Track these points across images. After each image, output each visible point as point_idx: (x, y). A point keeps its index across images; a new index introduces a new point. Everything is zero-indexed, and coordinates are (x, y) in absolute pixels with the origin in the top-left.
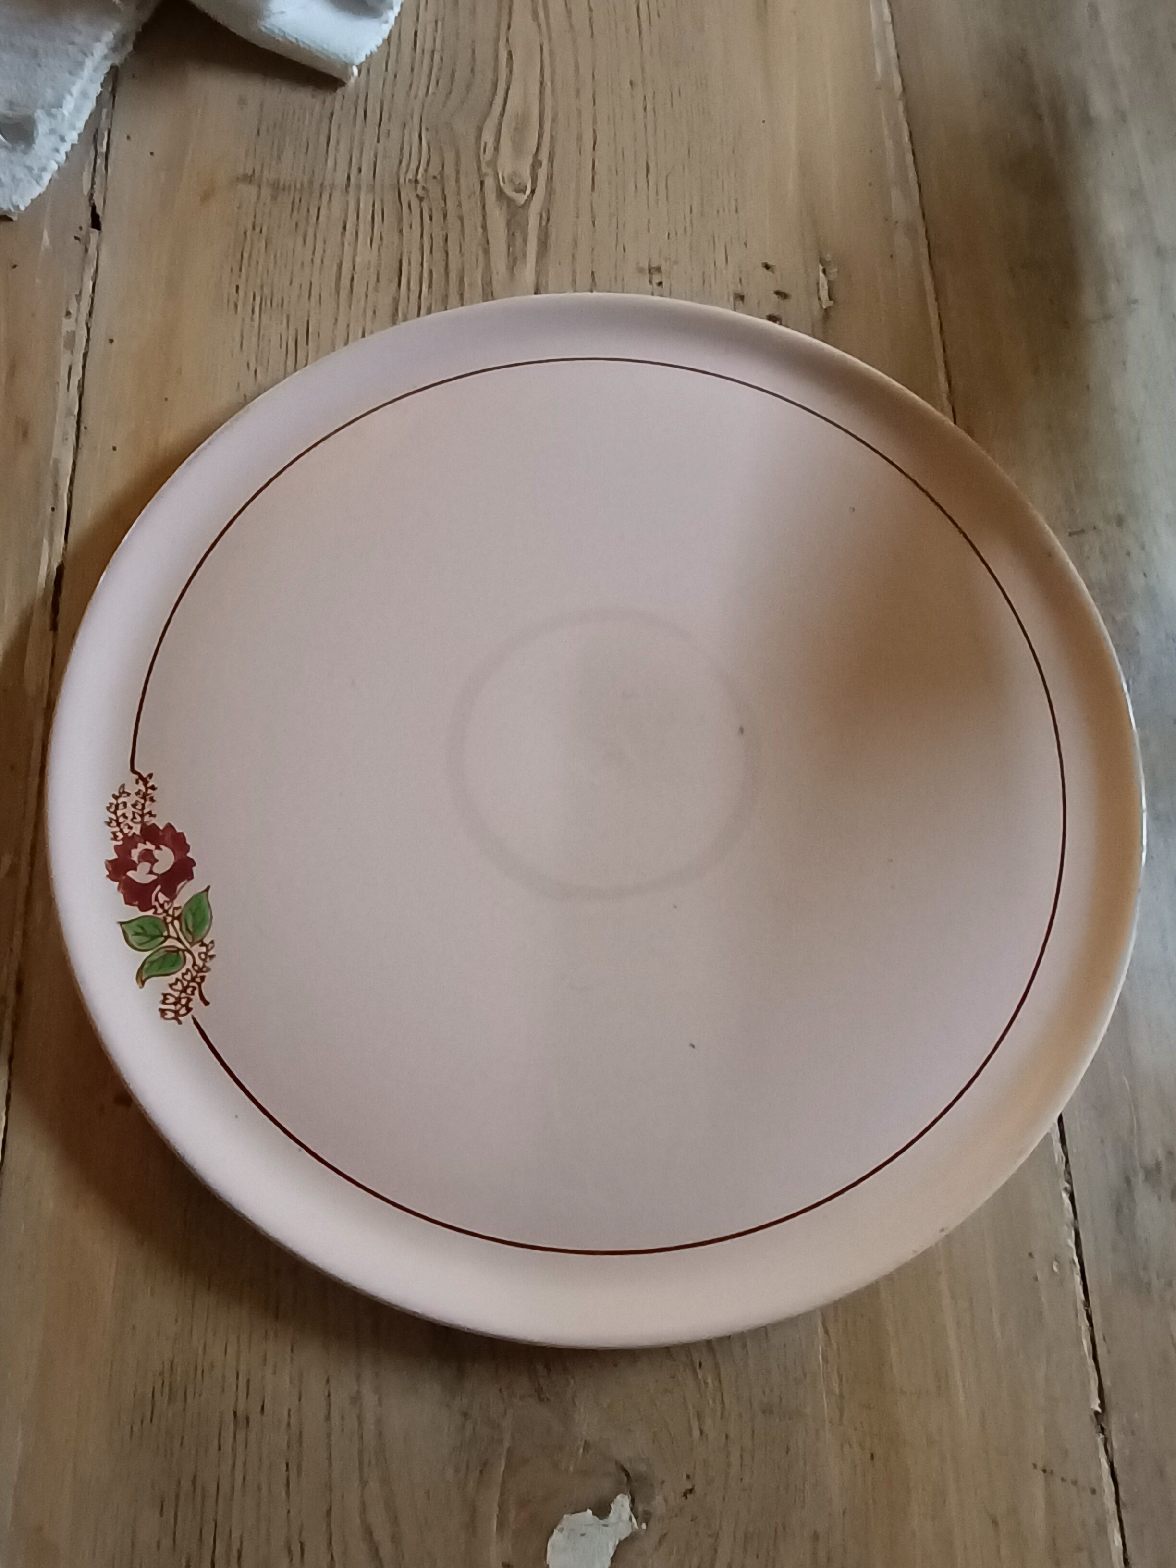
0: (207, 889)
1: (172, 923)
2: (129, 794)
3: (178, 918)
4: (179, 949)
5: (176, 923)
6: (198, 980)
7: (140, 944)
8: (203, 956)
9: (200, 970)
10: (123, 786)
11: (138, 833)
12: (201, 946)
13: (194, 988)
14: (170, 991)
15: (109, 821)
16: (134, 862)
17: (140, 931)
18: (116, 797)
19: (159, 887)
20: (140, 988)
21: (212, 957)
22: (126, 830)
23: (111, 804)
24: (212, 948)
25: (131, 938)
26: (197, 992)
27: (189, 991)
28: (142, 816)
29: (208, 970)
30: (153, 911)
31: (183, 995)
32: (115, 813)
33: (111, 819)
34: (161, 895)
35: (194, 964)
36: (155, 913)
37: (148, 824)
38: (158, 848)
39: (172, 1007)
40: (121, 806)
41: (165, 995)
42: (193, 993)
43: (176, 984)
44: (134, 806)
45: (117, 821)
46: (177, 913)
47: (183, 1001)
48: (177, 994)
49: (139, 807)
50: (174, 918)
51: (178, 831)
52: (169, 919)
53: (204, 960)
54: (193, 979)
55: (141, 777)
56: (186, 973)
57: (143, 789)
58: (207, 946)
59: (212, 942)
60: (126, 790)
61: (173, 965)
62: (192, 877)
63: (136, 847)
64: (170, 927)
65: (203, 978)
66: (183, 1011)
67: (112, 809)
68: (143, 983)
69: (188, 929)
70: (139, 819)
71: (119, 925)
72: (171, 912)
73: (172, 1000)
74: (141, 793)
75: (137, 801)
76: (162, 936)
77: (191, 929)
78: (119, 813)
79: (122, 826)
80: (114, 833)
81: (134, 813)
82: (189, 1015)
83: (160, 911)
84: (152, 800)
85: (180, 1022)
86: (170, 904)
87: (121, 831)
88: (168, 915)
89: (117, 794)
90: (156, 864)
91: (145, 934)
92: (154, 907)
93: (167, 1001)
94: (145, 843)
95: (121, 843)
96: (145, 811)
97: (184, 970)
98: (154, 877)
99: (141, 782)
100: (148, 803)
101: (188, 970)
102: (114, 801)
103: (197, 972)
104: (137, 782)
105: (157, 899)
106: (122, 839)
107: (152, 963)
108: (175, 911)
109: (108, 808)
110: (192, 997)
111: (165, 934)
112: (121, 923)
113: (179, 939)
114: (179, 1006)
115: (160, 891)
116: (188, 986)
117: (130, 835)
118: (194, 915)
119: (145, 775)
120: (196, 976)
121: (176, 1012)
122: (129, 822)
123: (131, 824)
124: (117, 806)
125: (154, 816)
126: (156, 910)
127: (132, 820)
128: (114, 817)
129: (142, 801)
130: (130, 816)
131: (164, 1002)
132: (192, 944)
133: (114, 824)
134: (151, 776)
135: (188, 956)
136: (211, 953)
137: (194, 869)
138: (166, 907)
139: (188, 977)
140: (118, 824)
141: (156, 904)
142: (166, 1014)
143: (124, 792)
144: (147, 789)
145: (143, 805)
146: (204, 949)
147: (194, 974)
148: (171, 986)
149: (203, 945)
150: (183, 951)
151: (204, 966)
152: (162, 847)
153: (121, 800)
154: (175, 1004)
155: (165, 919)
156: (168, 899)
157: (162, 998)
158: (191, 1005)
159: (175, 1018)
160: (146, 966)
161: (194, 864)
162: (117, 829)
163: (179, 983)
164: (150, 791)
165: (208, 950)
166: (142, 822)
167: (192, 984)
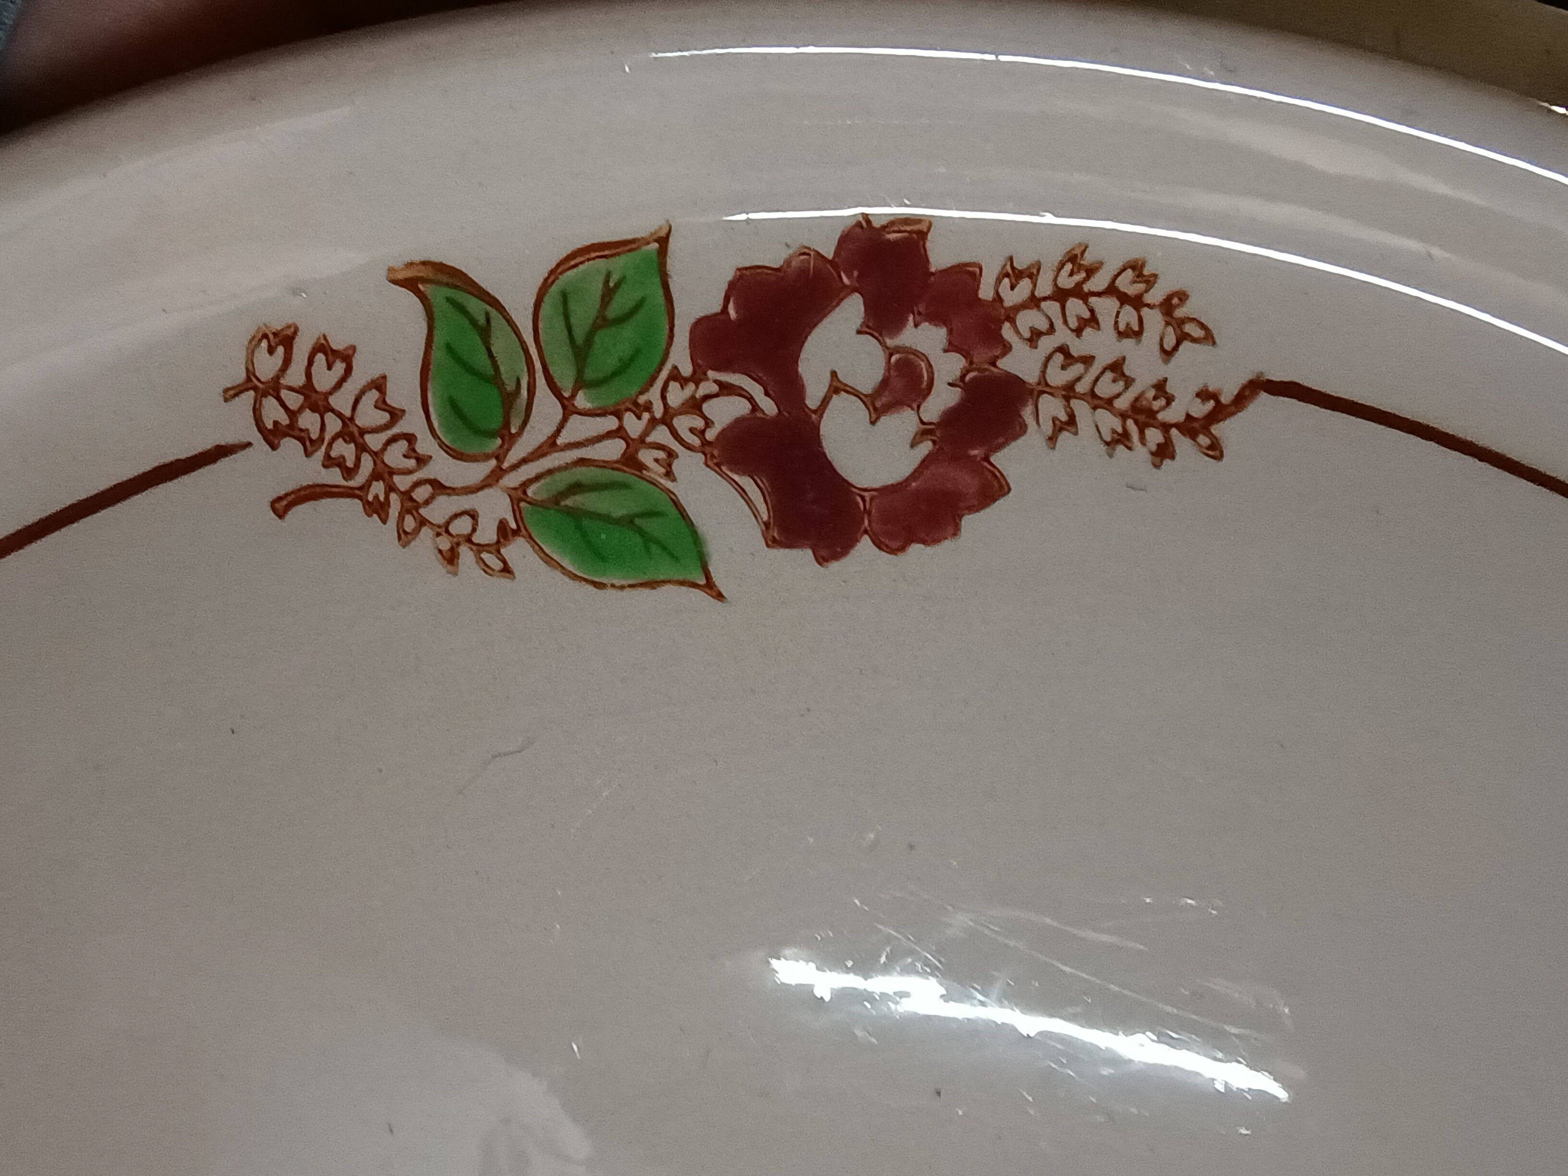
0: (710, 587)
1: (619, 433)
2: (1168, 354)
3: (630, 461)
4: (509, 439)
5: (613, 449)
6: (378, 489)
7: (565, 297)
8: (462, 526)
9: (410, 506)
10: (1209, 338)
11: (1006, 364)
12: (502, 527)
13: (349, 473)
14: (361, 376)
15: (1089, 259)
16: (897, 326)
17: (620, 304)
18: (1167, 306)
19: (769, 407)
20: (391, 270)
21: (451, 558)
22: (1028, 320)
23: (1150, 281)
24: (487, 568)
25: (598, 266)
26: (334, 477)
27: (345, 450)
28: (1068, 392)
29: (404, 537)
30: (686, 370)
31: (334, 425)
32: (1111, 290)
33: (1091, 272)
34: (736, 407)
35: (438, 487)
36: (675, 375)
37: (1027, 413)
38: (925, 432)
39: (295, 376)
40: (1129, 315)
41: (347, 357)
42: (329, 462)
43: (382, 405)
44: (1116, 367)
45: (1078, 292)
46: (646, 457)
47: (309, 421)
48: (341, 402)
49: (1107, 387)
50: (634, 445)
51: (969, 522)
52: (634, 425)
53: (444, 529)
54: (382, 473)
55: (1220, 413)
56: (411, 452)
57: (1173, 414)
58: (496, 548)
59: (507, 570)
60: (1186, 345)
61: (454, 406)
62: (772, 543)
63: (951, 347)
64: (611, 423)
65: (378, 509)
66: (273, 413)
67: (1125, 283)
68: (410, 284)
69: (576, 488)
70: (1057, 377)
71: (663, 233)
72: (661, 435)
73: (324, 379)
74: (1157, 405)
75: (1129, 382)
76: (580, 384)
77: (569, 502)
78: (1106, 307)
79: (1052, 308)
80: (1032, 273)
81: (1088, 360)
82: (255, 436)
83: (677, 396)
84: (1122, 438)
85: (231, 393)
86: (695, 441)
87: (1034, 302)
88: (653, 422)
89: (1179, 313)
90: (862, 413)
91: (602, 322)
92: (697, 378)
93: (320, 358)
94: (960, 382)
95: (986, 292)
96: (1081, 408)
97: (426, 445)
98: (813, 397)
99: (1200, 409)
100: (1109, 422)
101: (422, 461)
102: (1155, 296)
103: (407, 496)
104: (1204, 395)
105: (726, 389)
106: (998, 299)
107: (485, 332)
108: (661, 455)
109: (1136, 267)
110: (320, 453)
111: (582, 401)
112: (663, 241)
113: (551, 445)
114: (294, 400)
115: (755, 407)
116: (362, 448)
117: (1007, 331)
118: (629, 521)
119: (1221, 429)
120: (391, 488)
121: (274, 388)
122: (1063, 336)
123: (1047, 344)
124: (1137, 302)
125: (1052, 440)
126: (684, 382)
127: (1063, 350)
128: (1099, 282)
129: (1122, 403)
130: (1077, 348)
131: (322, 347)
132: (518, 496)
133: (1066, 282)
134: (1215, 450)
135: (479, 471)
136: (466, 554)
137: (805, 555)
138: (683, 423)
139: (395, 456)
140: (1061, 295)
141: (706, 388)
142: (271, 351)
143: (1182, 337)
144: (1166, 428)
145: (1108, 403)
146: (487, 534)
147: (402, 482)
148: (379, 385)
149: (504, 532)
150: (500, 458)
151: (423, 522)
152: (926, 447)
153: (1154, 320)
154: (307, 389)
155: (638, 409)
156: (710, 435)
157: (338, 343)
158: (290, 446)
159: (250, 382)
160: (475, 306)
161: (822, 560)
162: (1044, 288)
163: (384, 417)
164: (1154, 436)
165: (480, 548)
166: (1044, 387)
167: (367, 464)
